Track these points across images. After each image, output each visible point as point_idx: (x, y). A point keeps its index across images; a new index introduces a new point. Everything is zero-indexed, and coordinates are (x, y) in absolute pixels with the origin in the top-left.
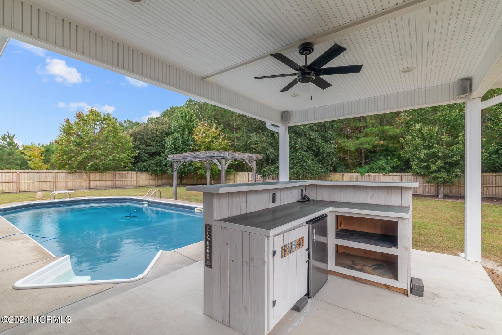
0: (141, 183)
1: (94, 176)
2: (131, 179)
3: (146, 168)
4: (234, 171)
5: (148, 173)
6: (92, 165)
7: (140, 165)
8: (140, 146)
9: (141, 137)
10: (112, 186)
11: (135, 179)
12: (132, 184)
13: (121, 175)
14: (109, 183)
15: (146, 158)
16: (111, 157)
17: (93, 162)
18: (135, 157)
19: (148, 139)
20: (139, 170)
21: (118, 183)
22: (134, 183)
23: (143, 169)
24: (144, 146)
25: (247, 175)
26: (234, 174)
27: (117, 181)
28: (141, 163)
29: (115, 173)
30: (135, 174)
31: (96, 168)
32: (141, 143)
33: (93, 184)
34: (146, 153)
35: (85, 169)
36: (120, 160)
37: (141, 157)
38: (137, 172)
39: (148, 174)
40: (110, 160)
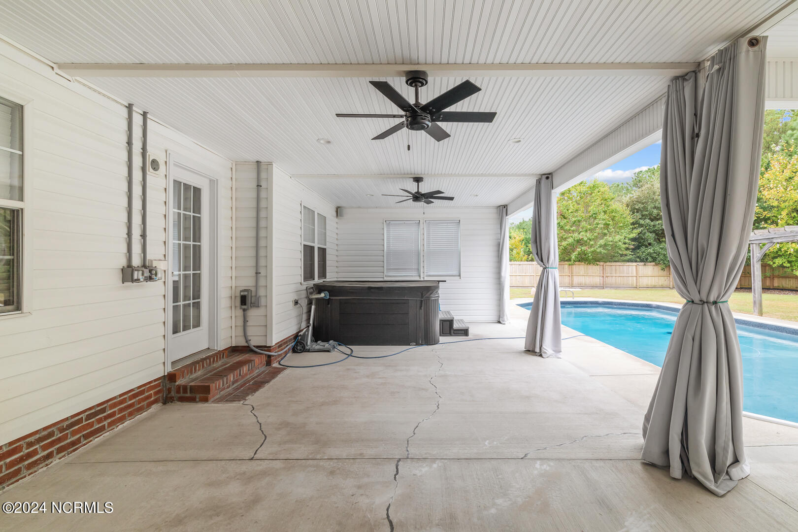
0: (645, 282)
1: (577, 268)
2: (629, 274)
3: (652, 257)
5: (656, 265)
6: (579, 254)
7: (644, 251)
8: (642, 222)
9: (642, 206)
10: (600, 284)
11: (635, 275)
12: (630, 282)
13: (613, 268)
14: (597, 280)
15: (652, 241)
16: (602, 242)
17: (579, 250)
18: (633, 240)
19: (655, 207)
20: (642, 261)
21: (609, 280)
22: (632, 281)
23: (647, 259)
24: (648, 221)
27: (607, 277)
28: (643, 249)
29: (604, 266)
30: (634, 267)
31: (583, 259)
32: (642, 216)
33: (577, 280)
34: (651, 232)
35: (570, 260)
36: (615, 246)
37: (642, 239)
38: (638, 263)
39: (656, 267)
40: (600, 246)
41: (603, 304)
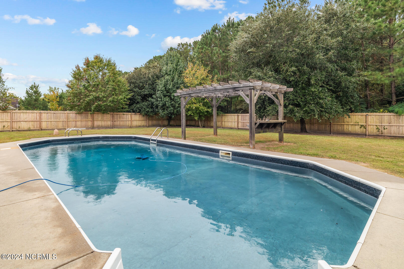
0: (135, 123)
1: (97, 116)
2: (127, 119)
3: (139, 110)
4: (222, 113)
5: (141, 114)
6: (96, 106)
7: (135, 106)
8: (135, 90)
9: (135, 81)
10: (111, 126)
11: (130, 120)
12: (128, 124)
13: (119, 116)
14: (109, 123)
15: (139, 100)
16: (110, 99)
17: (97, 104)
18: (130, 99)
19: (141, 82)
20: (133, 112)
21: (116, 123)
22: (129, 123)
23: (136, 111)
24: (137, 89)
25: (236, 117)
26: (222, 115)
27: (115, 121)
28: (135, 105)
29: (113, 114)
30: (130, 115)
31: (99, 110)
32: (135, 86)
33: (96, 123)
34: (139, 96)
36: (118, 101)
37: (135, 99)
38: (132, 113)
39: (140, 116)
40: (110, 102)
41: (103, 138)
